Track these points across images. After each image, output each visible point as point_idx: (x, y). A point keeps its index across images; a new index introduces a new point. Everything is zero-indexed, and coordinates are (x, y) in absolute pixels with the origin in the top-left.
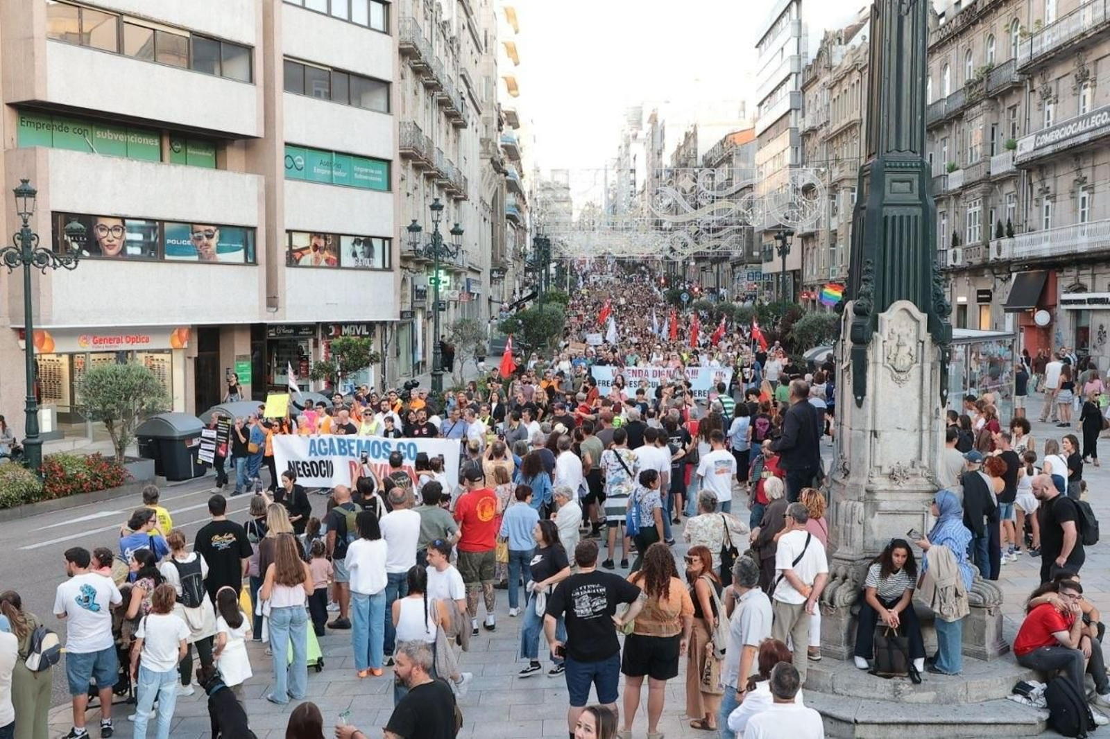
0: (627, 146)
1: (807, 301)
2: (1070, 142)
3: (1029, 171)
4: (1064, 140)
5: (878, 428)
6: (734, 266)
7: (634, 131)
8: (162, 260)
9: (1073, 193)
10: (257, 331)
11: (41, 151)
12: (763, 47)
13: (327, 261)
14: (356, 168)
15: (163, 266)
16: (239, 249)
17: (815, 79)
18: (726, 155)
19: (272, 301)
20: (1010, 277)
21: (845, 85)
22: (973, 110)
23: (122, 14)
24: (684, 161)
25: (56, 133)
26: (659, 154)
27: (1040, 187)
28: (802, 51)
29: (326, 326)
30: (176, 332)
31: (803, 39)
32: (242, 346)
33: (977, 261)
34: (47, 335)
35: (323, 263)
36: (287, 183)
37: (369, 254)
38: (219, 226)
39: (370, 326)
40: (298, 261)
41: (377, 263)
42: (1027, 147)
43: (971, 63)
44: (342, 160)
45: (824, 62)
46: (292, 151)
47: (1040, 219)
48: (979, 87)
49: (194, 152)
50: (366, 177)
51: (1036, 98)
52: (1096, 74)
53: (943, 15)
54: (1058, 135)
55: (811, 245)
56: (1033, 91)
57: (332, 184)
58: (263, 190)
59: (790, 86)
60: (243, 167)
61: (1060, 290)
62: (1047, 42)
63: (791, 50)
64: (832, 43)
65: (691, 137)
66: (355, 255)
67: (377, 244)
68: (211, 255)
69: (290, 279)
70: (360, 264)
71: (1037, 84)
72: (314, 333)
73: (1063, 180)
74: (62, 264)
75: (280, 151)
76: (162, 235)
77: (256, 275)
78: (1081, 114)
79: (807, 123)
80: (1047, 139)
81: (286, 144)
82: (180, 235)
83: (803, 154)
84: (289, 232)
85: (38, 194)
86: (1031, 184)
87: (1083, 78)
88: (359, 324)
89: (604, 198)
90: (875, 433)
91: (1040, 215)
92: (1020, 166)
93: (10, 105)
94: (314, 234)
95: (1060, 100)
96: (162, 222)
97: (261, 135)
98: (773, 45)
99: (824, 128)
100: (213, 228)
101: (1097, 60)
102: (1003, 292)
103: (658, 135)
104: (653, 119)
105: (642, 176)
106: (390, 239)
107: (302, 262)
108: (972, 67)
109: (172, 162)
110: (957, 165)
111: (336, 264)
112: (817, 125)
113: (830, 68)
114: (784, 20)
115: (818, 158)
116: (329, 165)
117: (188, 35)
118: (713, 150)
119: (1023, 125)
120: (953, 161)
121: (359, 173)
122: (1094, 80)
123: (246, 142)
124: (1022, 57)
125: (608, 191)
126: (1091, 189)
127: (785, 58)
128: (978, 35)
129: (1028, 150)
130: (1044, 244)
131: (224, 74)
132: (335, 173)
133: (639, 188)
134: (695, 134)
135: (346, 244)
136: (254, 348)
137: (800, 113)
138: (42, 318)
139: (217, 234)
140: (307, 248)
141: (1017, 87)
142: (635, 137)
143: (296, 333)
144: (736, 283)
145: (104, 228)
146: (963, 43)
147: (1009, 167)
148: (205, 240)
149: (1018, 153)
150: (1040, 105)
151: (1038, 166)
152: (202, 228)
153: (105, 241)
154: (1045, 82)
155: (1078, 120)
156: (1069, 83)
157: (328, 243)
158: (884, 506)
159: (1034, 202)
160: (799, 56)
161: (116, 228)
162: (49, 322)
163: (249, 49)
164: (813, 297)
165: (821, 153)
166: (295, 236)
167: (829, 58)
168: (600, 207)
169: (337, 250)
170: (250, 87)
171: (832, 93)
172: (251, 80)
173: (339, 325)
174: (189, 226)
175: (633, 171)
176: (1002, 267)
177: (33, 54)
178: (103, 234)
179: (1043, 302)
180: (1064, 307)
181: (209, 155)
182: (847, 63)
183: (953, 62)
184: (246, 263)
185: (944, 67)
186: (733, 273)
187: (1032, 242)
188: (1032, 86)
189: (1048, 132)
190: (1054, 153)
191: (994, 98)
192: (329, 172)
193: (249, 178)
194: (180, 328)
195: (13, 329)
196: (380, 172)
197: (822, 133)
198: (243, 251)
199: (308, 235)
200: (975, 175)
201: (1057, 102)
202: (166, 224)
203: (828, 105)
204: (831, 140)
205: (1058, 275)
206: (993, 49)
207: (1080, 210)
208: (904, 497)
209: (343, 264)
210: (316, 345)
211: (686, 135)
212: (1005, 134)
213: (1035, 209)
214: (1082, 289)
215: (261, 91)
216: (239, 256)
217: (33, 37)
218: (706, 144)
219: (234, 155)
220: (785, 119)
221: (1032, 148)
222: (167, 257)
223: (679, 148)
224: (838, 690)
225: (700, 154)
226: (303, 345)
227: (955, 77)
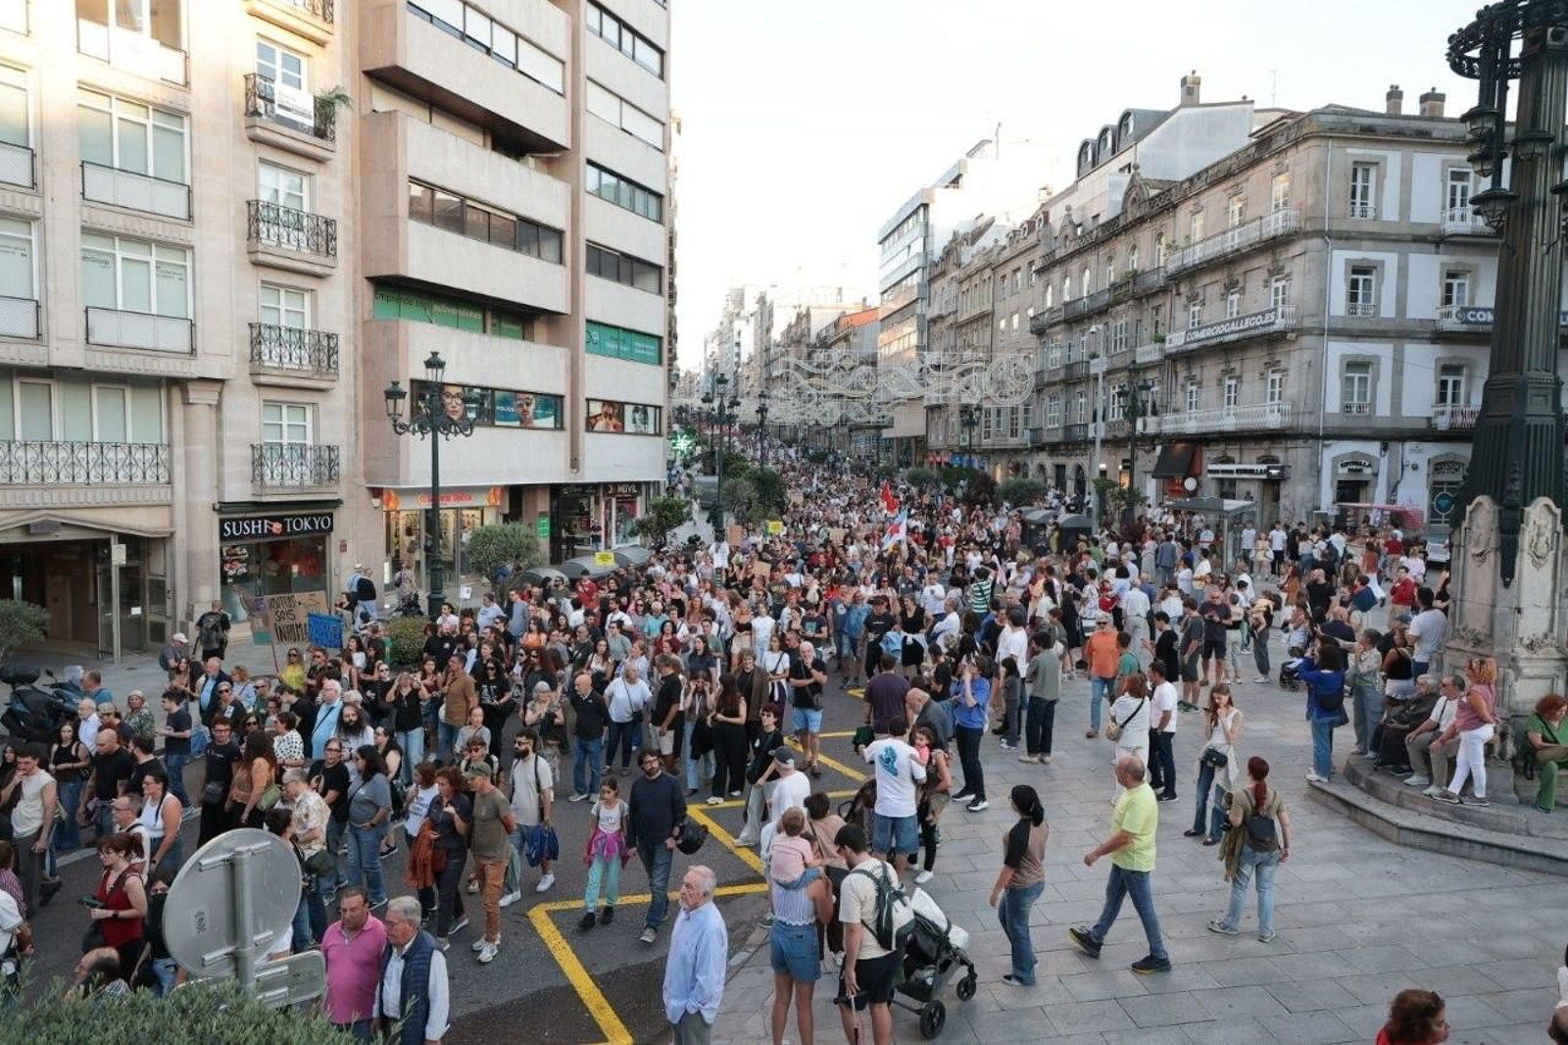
0: (731, 322)
1: (932, 463)
2: (1218, 340)
3: (1174, 361)
4: (1215, 337)
6: (851, 431)
7: (737, 310)
8: (493, 425)
9: (1220, 382)
10: (555, 489)
11: (403, 322)
12: (886, 243)
13: (614, 427)
14: (637, 344)
15: (494, 431)
16: (548, 416)
17: (943, 274)
18: (842, 332)
19: (575, 463)
20: (1154, 449)
21: (976, 280)
22: (1118, 308)
23: (466, 197)
24: (797, 337)
25: (403, 306)
26: (768, 330)
27: (1186, 374)
28: (928, 249)
29: (606, 485)
30: (492, 491)
31: (930, 239)
32: (543, 504)
33: (1121, 434)
34: (392, 494)
35: (612, 429)
36: (587, 355)
37: (645, 422)
38: (535, 394)
39: (638, 485)
40: (593, 427)
41: (651, 430)
42: (1176, 341)
43: (1112, 268)
44: (627, 336)
45: (953, 258)
46: (592, 327)
47: (1185, 402)
48: (1124, 289)
49: (509, 326)
50: (644, 352)
51: (1183, 299)
52: (1245, 283)
53: (1080, 225)
54: (1210, 332)
55: (936, 416)
56: (1179, 294)
57: (618, 357)
58: (569, 362)
59: (916, 279)
60: (546, 338)
61: (1205, 461)
62: (1196, 255)
63: (918, 247)
64: (961, 244)
65: (804, 317)
66: (634, 421)
67: (650, 412)
68: (530, 421)
69: (588, 440)
70: (638, 430)
71: (1183, 288)
72: (597, 492)
73: (1210, 370)
74: (461, 431)
75: (583, 326)
76: (493, 403)
77: (563, 438)
78: (1228, 318)
79: (934, 312)
80: (1197, 335)
81: (589, 321)
82: (505, 402)
83: (928, 337)
84: (588, 400)
85: (446, 367)
86: (1176, 372)
87: (1231, 286)
88: (630, 483)
89: (703, 367)
90: (1519, 611)
91: (1185, 399)
92: (1168, 356)
93: (369, 279)
94: (605, 402)
95: (1207, 303)
96: (494, 390)
97: (569, 312)
98: (897, 244)
99: (952, 316)
100: (531, 396)
101: (1246, 272)
102: (1147, 460)
103: (766, 314)
104: (762, 300)
105: (748, 346)
106: (660, 408)
107: (596, 428)
108: (1112, 274)
109: (494, 333)
110: (1098, 353)
111: (620, 430)
112: (944, 313)
113: (959, 265)
114: (911, 221)
115: (945, 341)
116: (617, 340)
117: (514, 218)
118: (827, 329)
119: (1168, 322)
120: (1092, 350)
121: (638, 347)
122: (1243, 288)
123: (550, 317)
124: (1172, 268)
125: (707, 361)
126: (1239, 378)
127: (911, 255)
128: (1121, 246)
129: (1178, 344)
130: (1191, 424)
131: (542, 254)
132: (622, 347)
133: (744, 359)
134: (808, 315)
135: (629, 410)
136: (553, 506)
137: (925, 303)
138: (401, 479)
139: (534, 401)
140: (600, 415)
141: (1164, 290)
142: (738, 315)
143: (583, 492)
145: (449, 395)
146: (1103, 251)
147: (1156, 357)
148: (525, 407)
149: (1167, 345)
150: (1185, 306)
151: (1186, 358)
152: (522, 396)
153: (450, 408)
154: (1192, 288)
155: (1224, 323)
156: (1218, 289)
157: (615, 410)
158: (1526, 671)
159: (1179, 387)
160: (926, 253)
161: (458, 395)
162: (406, 482)
163: (559, 234)
164: (938, 459)
165: (949, 338)
166: (592, 404)
167: (958, 258)
168: (698, 375)
169: (621, 417)
170: (561, 268)
171: (961, 286)
172: (561, 261)
173: (616, 485)
174: (513, 394)
175: (738, 344)
176: (1150, 440)
177: (397, 232)
178: (448, 400)
179: (1191, 470)
180: (1210, 476)
181: (517, 328)
182: (978, 262)
183: (1093, 265)
184: (556, 429)
185: (1083, 271)
186: (850, 437)
187: (1176, 421)
188: (1178, 290)
189: (1200, 330)
190: (1202, 348)
191: (1140, 299)
192: (616, 347)
193: (559, 351)
194: (495, 487)
195: (368, 488)
196: (653, 347)
197: (950, 320)
198: (552, 419)
199: (601, 403)
200: (1119, 363)
201: (1204, 305)
202: (497, 394)
203: (957, 297)
204: (961, 326)
205: (1204, 448)
206: (1135, 257)
207: (1226, 395)
208: (1539, 664)
210: (597, 502)
211: (798, 315)
212: (1149, 329)
213: (1180, 394)
214: (1230, 461)
215: (569, 271)
216: (549, 422)
217: (397, 216)
218: (819, 323)
219: (540, 329)
220: (911, 307)
221: (1181, 342)
222: (497, 423)
223: (790, 327)
224: (1534, 832)
225: (814, 332)
226: (585, 502)
227: (1095, 278)
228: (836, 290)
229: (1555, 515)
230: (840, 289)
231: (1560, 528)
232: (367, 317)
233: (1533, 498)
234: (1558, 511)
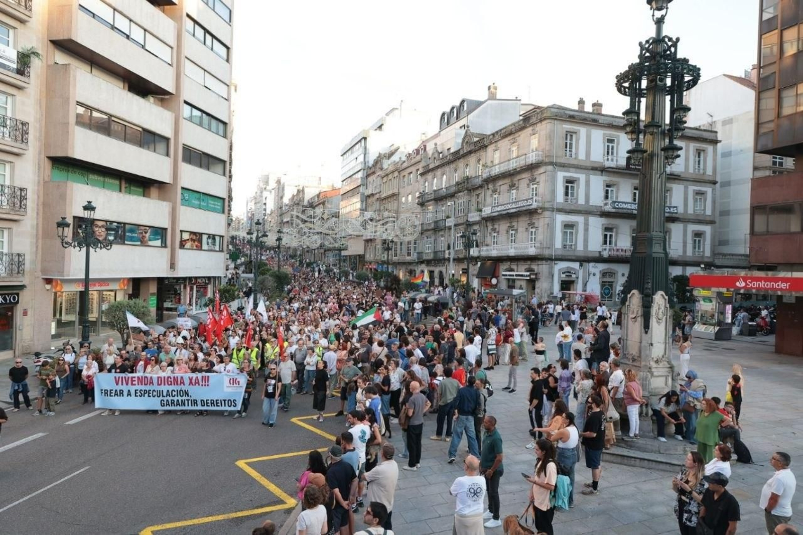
0: (262, 192)
1: (367, 269)
2: (506, 212)
3: (486, 221)
4: (505, 210)
5: (653, 342)
6: (325, 251)
7: (265, 186)
8: (124, 244)
9: (508, 232)
10: (160, 280)
11: (70, 183)
12: (345, 156)
13: (196, 246)
14: (210, 202)
15: (124, 247)
16: (158, 239)
17: (374, 173)
18: (321, 201)
19: (172, 266)
20: (477, 263)
21: (390, 177)
22: (460, 194)
23: (111, 116)
24: (297, 201)
25: (70, 174)
26: (282, 198)
27: (492, 228)
28: (367, 160)
29: (190, 278)
30: (122, 281)
31: (367, 155)
32: (153, 289)
33: (461, 256)
34: (59, 282)
35: (195, 248)
36: (181, 207)
37: (214, 244)
38: (150, 227)
39: (209, 278)
40: (184, 246)
41: (217, 248)
42: (487, 211)
43: (457, 175)
44: (205, 197)
45: (378, 165)
46: (185, 191)
47: (491, 241)
48: (463, 185)
49: (136, 189)
50: (214, 206)
52: (518, 185)
53: (441, 153)
54: (503, 208)
55: (369, 244)
56: (488, 189)
57: (200, 209)
58: (171, 210)
59: (360, 175)
60: (157, 195)
61: (501, 270)
62: (496, 171)
63: (361, 159)
64: (383, 158)
65: (301, 192)
66: (208, 244)
67: (217, 239)
68: (146, 242)
69: (181, 254)
70: (210, 248)
71: (490, 186)
72: (185, 282)
73: (503, 226)
74: (104, 247)
75: (179, 191)
76: (124, 231)
77: (166, 252)
78: (511, 201)
79: (368, 192)
80: (497, 209)
81: (183, 188)
82: (131, 231)
83: (366, 205)
84: (181, 231)
85: (96, 210)
86: (487, 226)
87: (512, 186)
88: (204, 277)
89: (245, 215)
90: (652, 344)
91: (491, 239)
92: (483, 219)
93: (49, 158)
94: (191, 233)
95: (501, 193)
96: (125, 224)
97: (172, 183)
98: (350, 157)
99: (378, 194)
100: (148, 228)
101: (519, 180)
102: (474, 269)
103: (281, 189)
104: (279, 182)
105: (271, 206)
106: (223, 236)
107: (186, 247)
108: (457, 177)
109: (126, 192)
110: (450, 216)
111: (200, 248)
112: (374, 192)
113: (382, 169)
114: (357, 146)
115: (375, 207)
116: (199, 199)
117: (141, 129)
118: (312, 198)
119: (483, 202)
120: (447, 214)
121: (211, 204)
122: (518, 187)
123: (160, 184)
124: (485, 176)
125: (248, 212)
126: (516, 231)
127: (357, 163)
128: (461, 164)
129: (488, 213)
130: (494, 252)
131: (157, 150)
132: (201, 203)
133: (268, 212)
134: (303, 191)
135: (205, 237)
136: (159, 289)
137: (365, 187)
138: (65, 273)
139: (149, 231)
140: (188, 240)
141: (481, 187)
142: (265, 189)
143: (177, 282)
144: (326, 258)
145: (97, 226)
146: (452, 166)
147: (477, 219)
148: (144, 234)
149: (483, 213)
150: (491, 195)
151: (492, 219)
152: (143, 228)
153: (97, 232)
154: (494, 186)
155: (509, 204)
156: (506, 187)
157: (197, 237)
158: (655, 374)
159: (488, 234)
160: (365, 162)
161: (103, 226)
162: (69, 276)
163: (167, 140)
164: (370, 267)
165: (377, 205)
167: (382, 165)
168: (243, 219)
169: (200, 241)
170: (167, 158)
171: (383, 180)
172: (168, 155)
173: (196, 278)
174: (136, 227)
175: (265, 204)
176: (475, 259)
177: (68, 132)
178: (96, 229)
179: (494, 275)
180: (504, 277)
181: (141, 190)
182: (391, 168)
183: (448, 173)
184: (162, 247)
185: (443, 175)
186: (325, 254)
187: (487, 250)
188: (488, 187)
189: (498, 206)
190: (499, 215)
191: (470, 190)
192: (199, 203)
193: (165, 203)
194: (124, 279)
195: (43, 278)
196: (219, 204)
197: (377, 196)
198: (160, 241)
199: (189, 233)
200: (460, 221)
201: (500, 194)
202: (127, 226)
203: (381, 185)
204: (383, 200)
205: (500, 264)
206: (468, 170)
207: (510, 238)
208: (660, 370)
209: (203, 248)
210: (185, 287)
211: (298, 190)
212: (474, 205)
213: (489, 237)
214: (512, 270)
215: (172, 160)
216: (158, 243)
217: (68, 123)
218: (310, 194)
219: (154, 191)
220: (357, 189)
221: (490, 212)
222: (126, 242)
223: (294, 196)
224: (662, 452)
225: (306, 200)
226: (178, 288)
227: (449, 179)
228: (318, 178)
229: (665, 299)
231: (668, 306)
232: (46, 179)
233: (656, 291)
234: (667, 298)
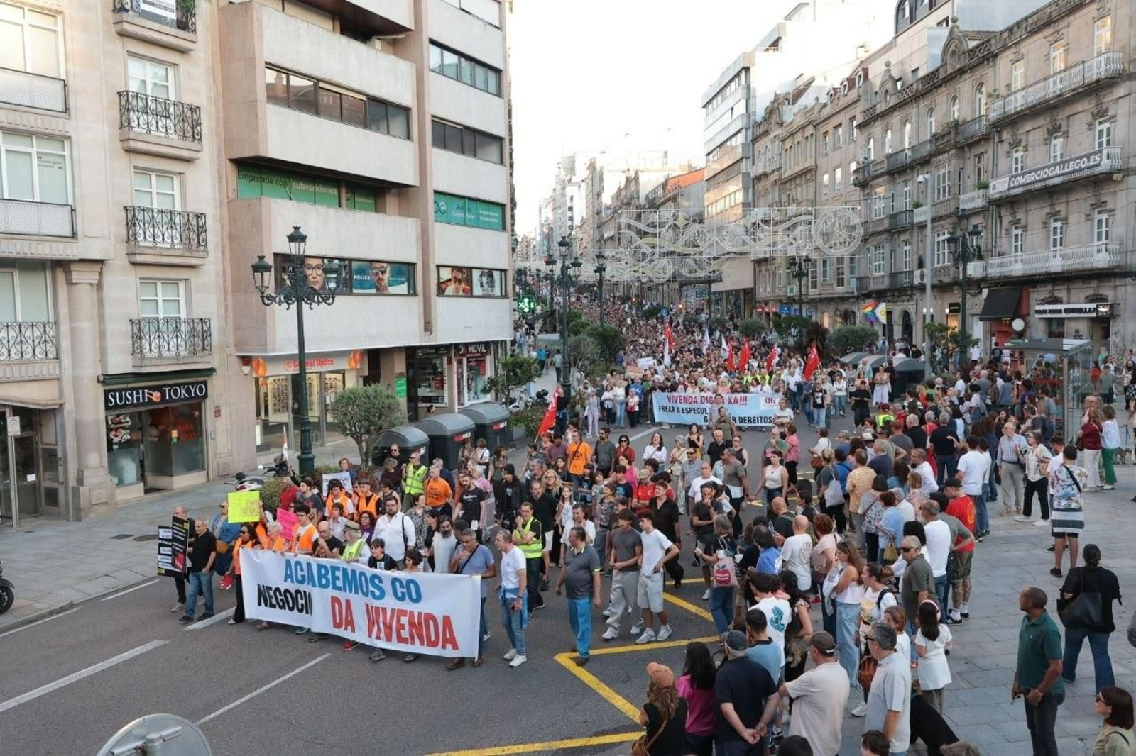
0: (563, 188)
1: (760, 314)
2: (1043, 184)
3: (999, 206)
4: (1040, 181)
6: (681, 286)
7: (569, 177)
8: (351, 293)
9: (1045, 225)
10: (410, 351)
11: (265, 200)
12: (710, 106)
13: (464, 291)
14: (481, 212)
15: (352, 298)
16: (402, 283)
17: (766, 133)
18: (670, 194)
19: (428, 326)
20: (981, 292)
21: (798, 137)
22: (941, 157)
23: (318, 80)
24: (627, 199)
25: (264, 185)
26: (599, 195)
27: (1010, 219)
28: (751, 110)
29: (457, 346)
30: (352, 355)
31: (752, 100)
32: (400, 366)
33: (946, 280)
34: (261, 361)
35: (461, 293)
36: (436, 225)
37: (491, 284)
38: (389, 263)
39: (487, 344)
40: (444, 291)
41: (497, 292)
42: (1000, 187)
43: (933, 119)
44: (473, 205)
45: (775, 117)
46: (439, 197)
47: (1011, 245)
48: (946, 139)
49: (361, 200)
50: (487, 219)
51: (1006, 146)
52: (1068, 127)
53: (900, 79)
54: (1033, 177)
55: (763, 268)
56: (1001, 141)
57: (465, 225)
58: (419, 231)
59: (740, 139)
60: (397, 209)
61: (1032, 302)
62: (1018, 102)
63: (741, 109)
64: (783, 104)
65: (632, 181)
66: (482, 285)
67: (496, 275)
68: (385, 289)
69: (441, 306)
70: (486, 293)
71: (1006, 135)
72: (449, 352)
73: (1035, 215)
74: (324, 300)
75: (431, 197)
76: (350, 273)
77: (416, 303)
78: (1052, 162)
79: (758, 170)
80: (1021, 180)
81: (436, 192)
82: (361, 271)
83: (754, 194)
84: (438, 266)
85: (307, 240)
86: (1000, 217)
87: (1054, 131)
88: (480, 343)
89: (538, 231)
91: (1010, 242)
92: (992, 202)
93: (232, 161)
94: (454, 268)
95: (1030, 149)
96: (351, 260)
97: (418, 184)
98: (721, 107)
99: (776, 173)
100: (385, 265)
101: (1070, 116)
102: (976, 303)
103: (597, 179)
104: (592, 167)
105: (581, 211)
106: (505, 271)
107: (446, 293)
108: (933, 125)
109: (348, 207)
110: (921, 201)
111: (469, 293)
112: (768, 170)
113: (781, 124)
114: (733, 84)
115: (770, 197)
116: (463, 209)
117: (364, 98)
118: (654, 191)
119: (990, 169)
120: (916, 199)
121: (483, 215)
122: (1067, 132)
123: (401, 189)
124: (993, 116)
125: (542, 226)
126: (1065, 220)
127: (734, 117)
128: (942, 97)
129: (1002, 189)
130: (1016, 268)
131: (392, 131)
132: (467, 216)
133: (577, 222)
134: (636, 178)
135: (476, 274)
136: (409, 366)
137: (750, 161)
138: (269, 347)
139: (388, 269)
140: (450, 280)
141: (986, 138)
142: (570, 181)
143: (437, 353)
144: (684, 300)
145: (310, 267)
146: (924, 104)
147: (979, 203)
148: (381, 276)
149: (991, 192)
150: (1008, 153)
151: (1011, 202)
152: (378, 265)
153: (310, 278)
154: (1014, 135)
155: (1049, 167)
156: (1040, 135)
157: (463, 274)
159: (1004, 232)
160: (748, 113)
161: (318, 267)
162: (274, 350)
163: (407, 110)
164: (767, 310)
165: (774, 195)
166: (442, 270)
167: (780, 116)
168: (534, 239)
169: (469, 281)
170: (408, 143)
171: (784, 144)
172: (409, 137)
173: (466, 345)
174: (368, 263)
175: (571, 209)
176: (977, 284)
177: (257, 115)
178: (309, 272)
179: (1019, 312)
180: (1039, 316)
181: (370, 201)
182: (801, 120)
183: (914, 119)
184: (409, 295)
185: (904, 123)
186: (681, 292)
187: (1001, 265)
188: (1000, 137)
189: (1023, 174)
190: (1025, 192)
191: (962, 148)
192: (462, 215)
193: (410, 221)
194: (355, 351)
195: (239, 357)
196: (497, 215)
197: (774, 177)
198: (406, 285)
199: (450, 269)
200: (943, 211)
201: (1027, 150)
202: (353, 263)
203: (780, 154)
204: (785, 183)
205: (1031, 290)
206: (956, 108)
207: (1052, 237)
210: (450, 362)
211: (627, 179)
212: (972, 177)
213: (1005, 238)
214: (1057, 301)
215: (417, 146)
216: (403, 288)
217: (256, 101)
218: (649, 183)
219: (391, 201)
220: (736, 166)
221: (1006, 187)
222: (355, 291)
223: (620, 190)
225: (643, 195)
226: (438, 362)
227: (917, 131)
228: (662, 154)
230: (666, 153)
232: (231, 196)
